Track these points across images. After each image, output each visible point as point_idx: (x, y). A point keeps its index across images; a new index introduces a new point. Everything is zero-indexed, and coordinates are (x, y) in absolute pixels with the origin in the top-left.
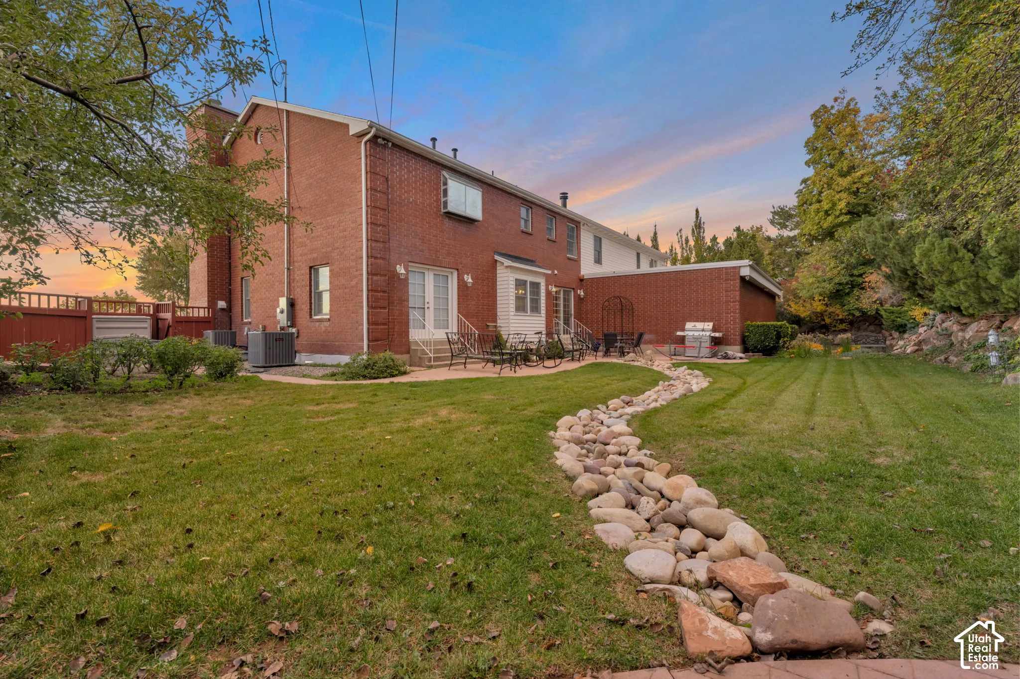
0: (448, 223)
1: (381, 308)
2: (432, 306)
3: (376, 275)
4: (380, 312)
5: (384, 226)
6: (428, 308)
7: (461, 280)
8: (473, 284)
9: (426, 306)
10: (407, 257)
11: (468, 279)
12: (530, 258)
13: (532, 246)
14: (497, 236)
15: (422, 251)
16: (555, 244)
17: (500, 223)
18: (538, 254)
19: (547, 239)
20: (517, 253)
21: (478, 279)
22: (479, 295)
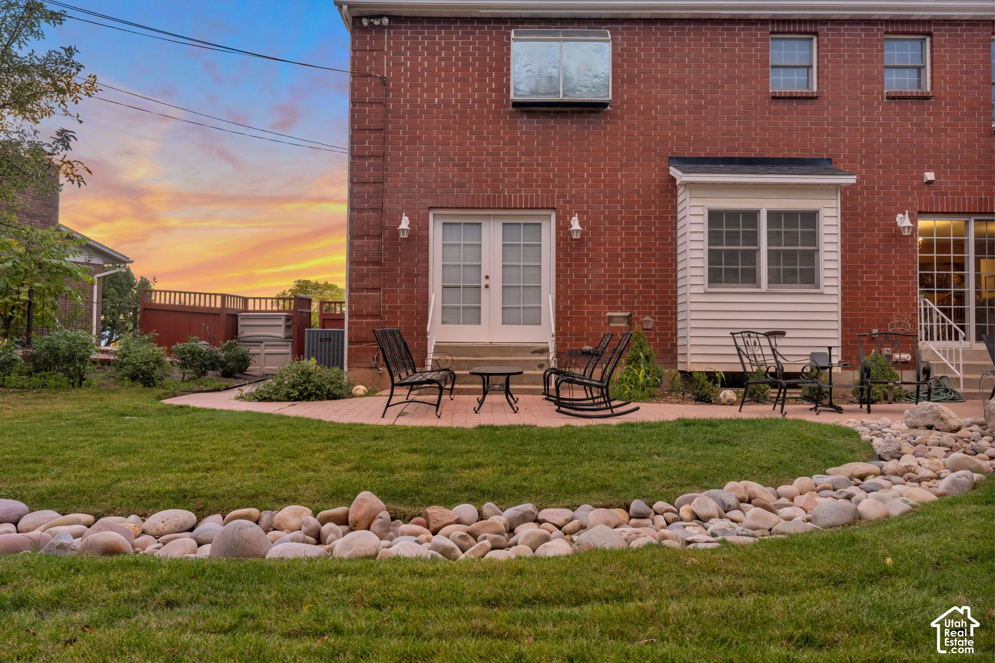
0: (524, 124)
1: (368, 290)
2: (496, 283)
3: (361, 237)
4: (367, 297)
5: (376, 157)
6: (487, 286)
7: (563, 228)
8: (583, 233)
9: (484, 282)
10: (424, 201)
11: (575, 225)
12: (807, 156)
13: (818, 124)
14: (680, 124)
15: (461, 185)
16: (929, 104)
17: (690, 92)
18: (844, 141)
19: (888, 98)
20: (754, 150)
21: (614, 221)
22: (618, 255)
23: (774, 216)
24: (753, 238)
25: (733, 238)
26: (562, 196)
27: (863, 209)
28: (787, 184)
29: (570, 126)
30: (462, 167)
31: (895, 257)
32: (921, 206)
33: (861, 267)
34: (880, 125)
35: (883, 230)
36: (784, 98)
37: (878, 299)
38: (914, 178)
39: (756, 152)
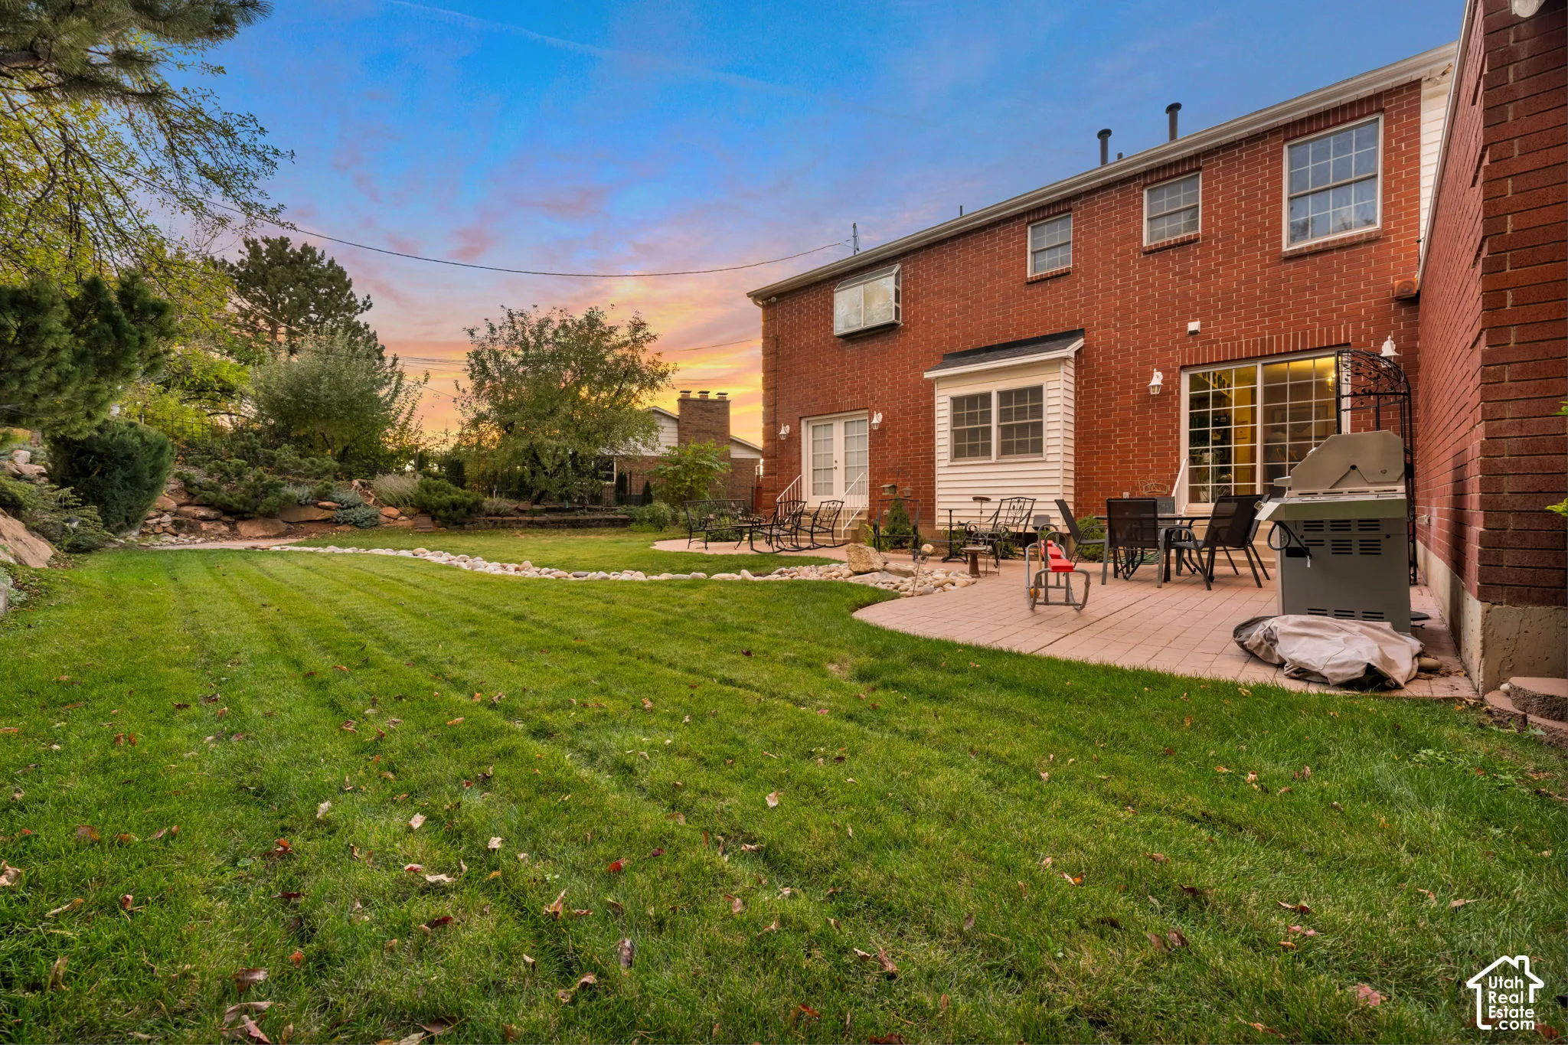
0: (852, 350)
1: (771, 474)
2: (841, 466)
4: (771, 479)
5: (773, 388)
6: (836, 468)
7: (871, 424)
8: (892, 424)
9: (835, 465)
10: (799, 411)
11: (877, 419)
12: (1061, 330)
13: (1070, 298)
14: (951, 325)
15: (816, 400)
16: (1195, 248)
17: (959, 297)
18: (1097, 308)
19: (1145, 253)
20: (1012, 335)
21: (905, 413)
22: (908, 439)
23: (1004, 396)
24: (987, 416)
25: (972, 418)
26: (872, 398)
27: (1117, 373)
28: (1032, 363)
29: (876, 345)
30: (816, 388)
31: (1152, 417)
32: (1183, 360)
33: (1115, 431)
34: (1136, 283)
35: (1138, 391)
36: (1038, 281)
37: (1132, 462)
38: (1176, 331)
39: (1013, 336)
